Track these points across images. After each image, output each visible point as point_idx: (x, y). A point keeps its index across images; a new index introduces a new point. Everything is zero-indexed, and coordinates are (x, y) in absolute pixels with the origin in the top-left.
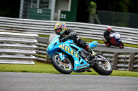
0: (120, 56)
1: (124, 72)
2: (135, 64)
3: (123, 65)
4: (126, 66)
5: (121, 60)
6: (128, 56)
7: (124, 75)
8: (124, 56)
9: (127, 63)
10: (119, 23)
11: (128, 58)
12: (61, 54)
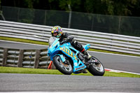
0: (25, 53)
1: (30, 70)
2: (41, 61)
3: (28, 62)
4: (32, 63)
5: (27, 57)
6: (33, 53)
7: (30, 73)
8: (30, 53)
9: (33, 60)
10: (24, 20)
11: (33, 55)
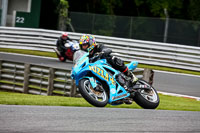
12: (92, 79)
